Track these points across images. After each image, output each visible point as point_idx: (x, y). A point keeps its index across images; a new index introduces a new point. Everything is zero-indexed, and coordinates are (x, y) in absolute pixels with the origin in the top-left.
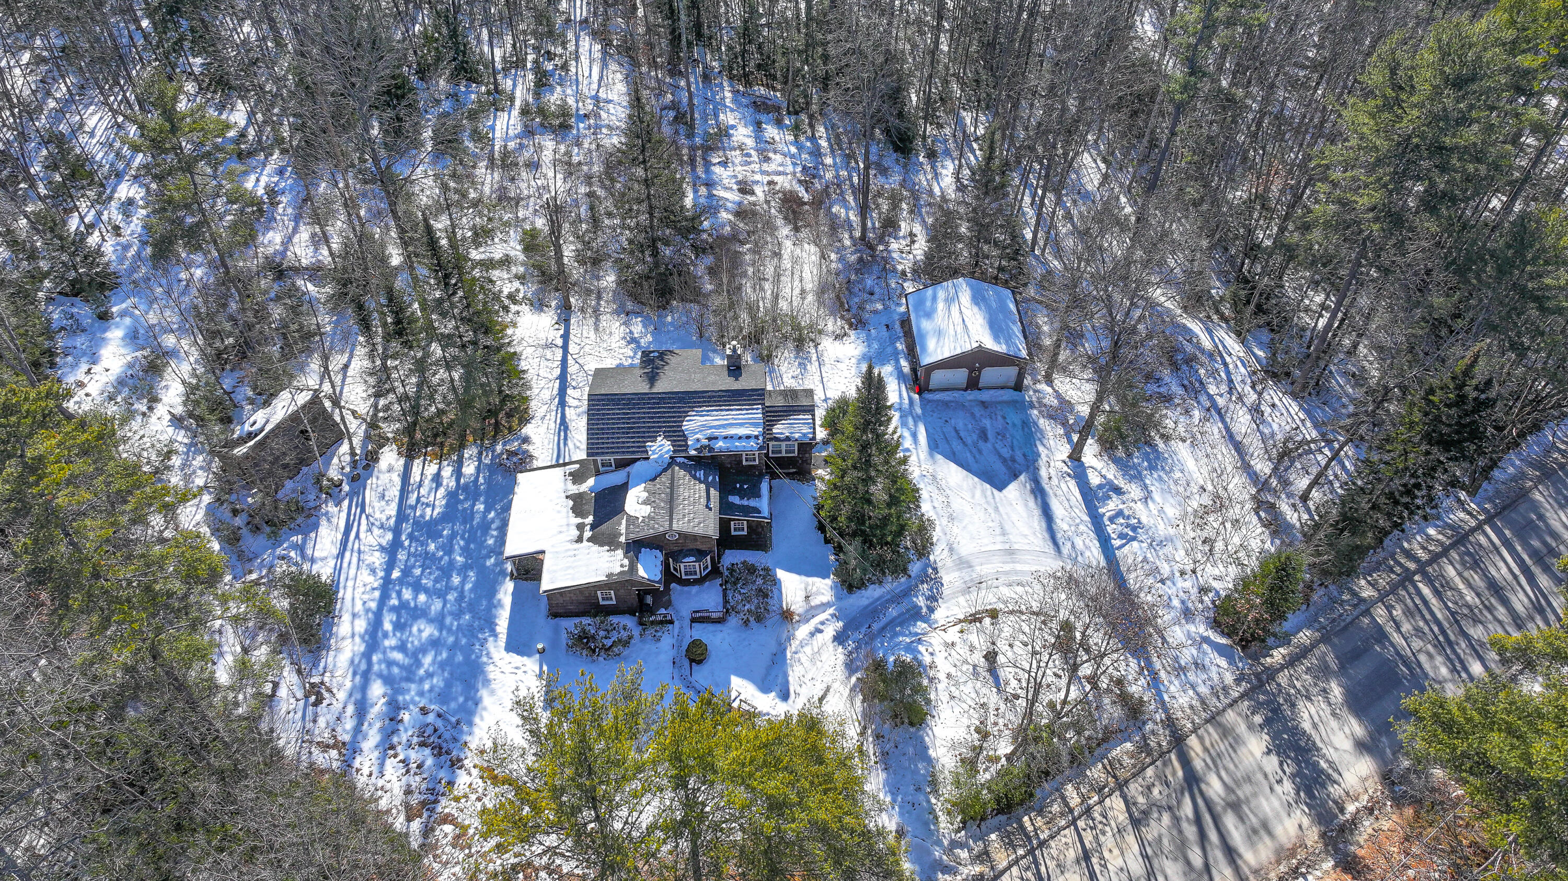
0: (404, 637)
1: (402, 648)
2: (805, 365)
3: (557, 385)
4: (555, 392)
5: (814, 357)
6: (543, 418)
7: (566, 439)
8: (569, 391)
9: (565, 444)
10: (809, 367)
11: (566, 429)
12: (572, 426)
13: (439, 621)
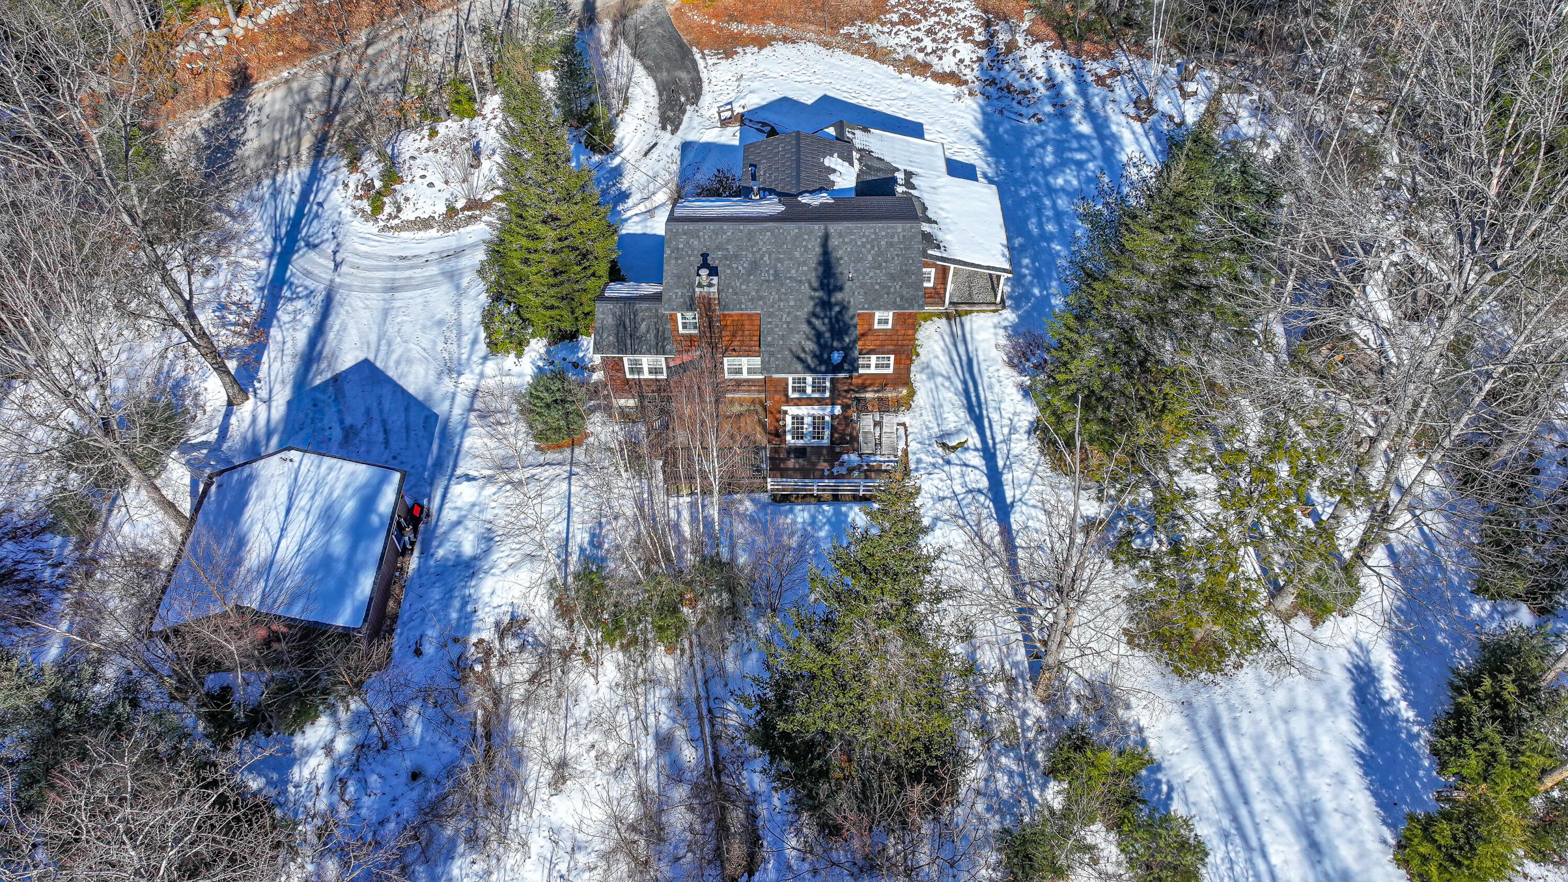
0: (1083, 173)
1: (1080, 165)
2: (591, 543)
3: (1009, 494)
4: (1007, 477)
5: (574, 558)
6: (1013, 429)
7: (966, 391)
8: (984, 483)
9: (965, 382)
10: (587, 537)
11: (970, 408)
12: (963, 414)
13: (1052, 191)
